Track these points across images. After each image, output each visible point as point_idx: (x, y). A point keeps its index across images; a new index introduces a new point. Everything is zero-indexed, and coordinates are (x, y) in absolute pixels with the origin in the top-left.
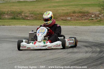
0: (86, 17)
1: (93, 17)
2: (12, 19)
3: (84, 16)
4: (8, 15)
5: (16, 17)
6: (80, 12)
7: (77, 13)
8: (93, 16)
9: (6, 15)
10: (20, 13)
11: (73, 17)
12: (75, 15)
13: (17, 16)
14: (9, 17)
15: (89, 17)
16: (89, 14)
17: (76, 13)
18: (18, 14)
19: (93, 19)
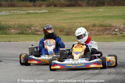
0: (108, 32)
1: (116, 32)
2: (19, 34)
3: (106, 30)
4: (15, 29)
5: (25, 32)
6: (101, 26)
7: (98, 27)
8: (116, 30)
9: (13, 30)
10: (29, 27)
11: (92, 32)
12: (96, 29)
13: (26, 30)
14: (16, 31)
15: (113, 31)
16: (112, 28)
17: (96, 27)
18: (27, 28)
19: (116, 34)
